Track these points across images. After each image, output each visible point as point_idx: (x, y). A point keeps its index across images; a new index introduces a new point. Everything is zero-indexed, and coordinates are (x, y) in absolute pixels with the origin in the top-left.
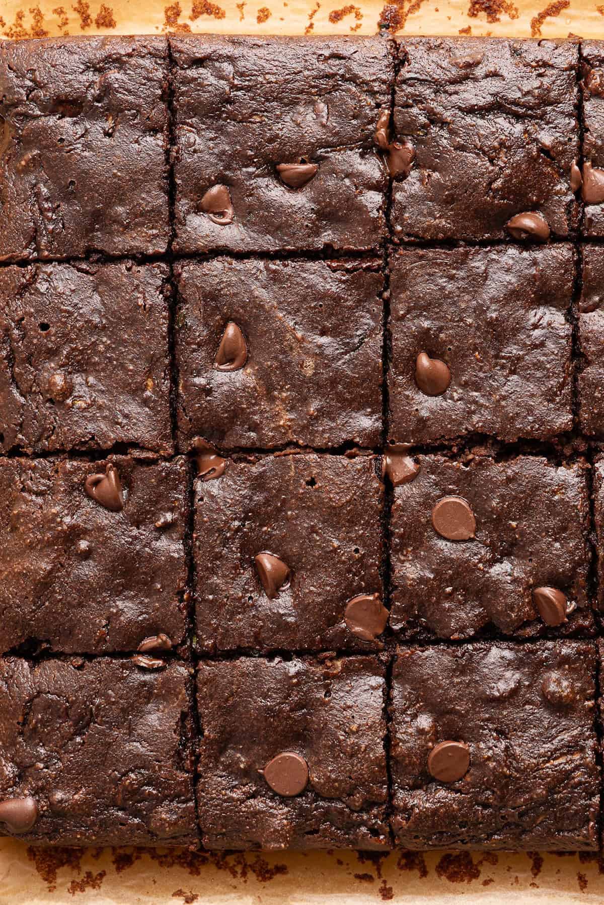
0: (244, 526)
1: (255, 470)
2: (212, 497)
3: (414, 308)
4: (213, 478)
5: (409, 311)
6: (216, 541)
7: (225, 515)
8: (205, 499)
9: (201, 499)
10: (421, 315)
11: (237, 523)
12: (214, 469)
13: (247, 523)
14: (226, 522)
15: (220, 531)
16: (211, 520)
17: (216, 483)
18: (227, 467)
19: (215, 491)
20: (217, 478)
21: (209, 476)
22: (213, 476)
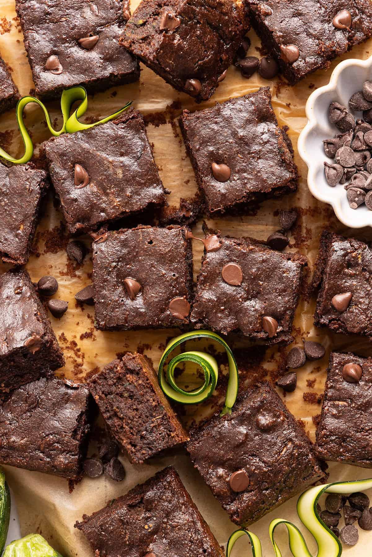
0: (118, 265)
1: (123, 237)
2: (102, 251)
3: (203, 143)
4: (102, 242)
5: (201, 145)
6: (104, 273)
7: (108, 260)
8: (98, 252)
9: (96, 253)
10: (207, 145)
11: (114, 264)
12: (102, 238)
13: (119, 263)
14: (109, 263)
15: (106, 268)
16: (102, 262)
17: (104, 244)
18: (108, 236)
19: (103, 249)
20: (104, 242)
21: (99, 242)
22: (101, 241)
